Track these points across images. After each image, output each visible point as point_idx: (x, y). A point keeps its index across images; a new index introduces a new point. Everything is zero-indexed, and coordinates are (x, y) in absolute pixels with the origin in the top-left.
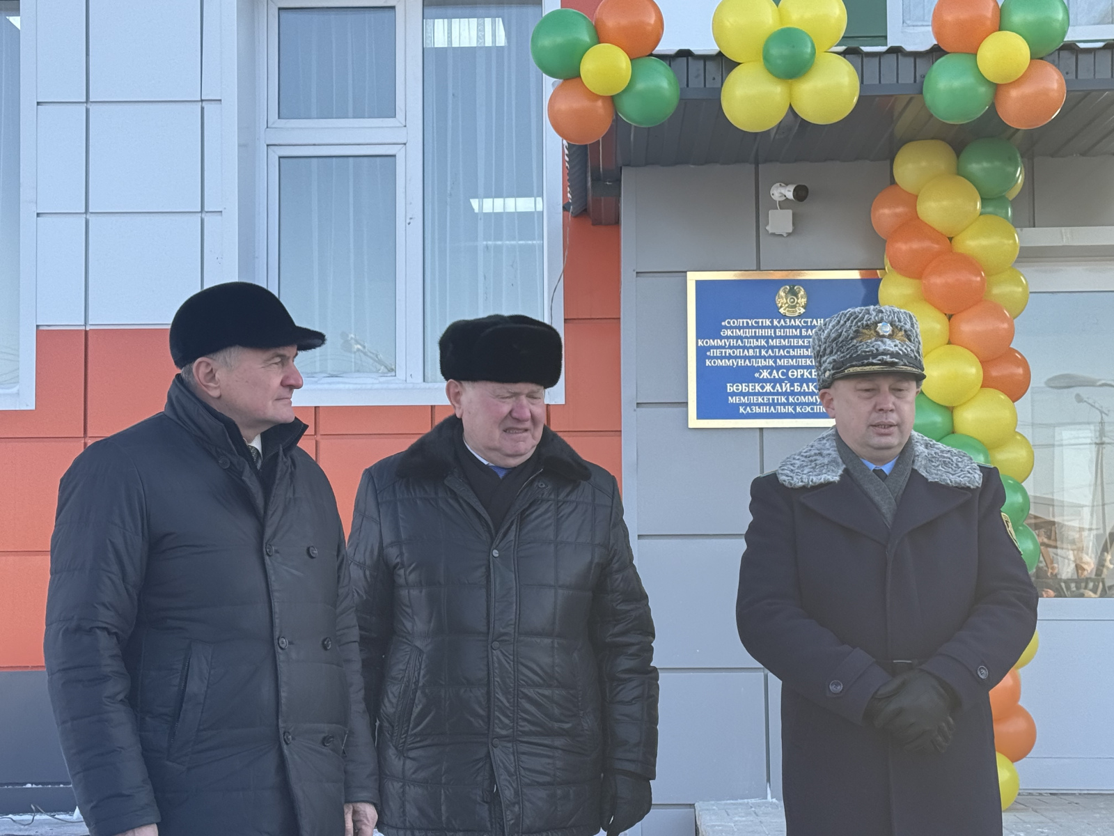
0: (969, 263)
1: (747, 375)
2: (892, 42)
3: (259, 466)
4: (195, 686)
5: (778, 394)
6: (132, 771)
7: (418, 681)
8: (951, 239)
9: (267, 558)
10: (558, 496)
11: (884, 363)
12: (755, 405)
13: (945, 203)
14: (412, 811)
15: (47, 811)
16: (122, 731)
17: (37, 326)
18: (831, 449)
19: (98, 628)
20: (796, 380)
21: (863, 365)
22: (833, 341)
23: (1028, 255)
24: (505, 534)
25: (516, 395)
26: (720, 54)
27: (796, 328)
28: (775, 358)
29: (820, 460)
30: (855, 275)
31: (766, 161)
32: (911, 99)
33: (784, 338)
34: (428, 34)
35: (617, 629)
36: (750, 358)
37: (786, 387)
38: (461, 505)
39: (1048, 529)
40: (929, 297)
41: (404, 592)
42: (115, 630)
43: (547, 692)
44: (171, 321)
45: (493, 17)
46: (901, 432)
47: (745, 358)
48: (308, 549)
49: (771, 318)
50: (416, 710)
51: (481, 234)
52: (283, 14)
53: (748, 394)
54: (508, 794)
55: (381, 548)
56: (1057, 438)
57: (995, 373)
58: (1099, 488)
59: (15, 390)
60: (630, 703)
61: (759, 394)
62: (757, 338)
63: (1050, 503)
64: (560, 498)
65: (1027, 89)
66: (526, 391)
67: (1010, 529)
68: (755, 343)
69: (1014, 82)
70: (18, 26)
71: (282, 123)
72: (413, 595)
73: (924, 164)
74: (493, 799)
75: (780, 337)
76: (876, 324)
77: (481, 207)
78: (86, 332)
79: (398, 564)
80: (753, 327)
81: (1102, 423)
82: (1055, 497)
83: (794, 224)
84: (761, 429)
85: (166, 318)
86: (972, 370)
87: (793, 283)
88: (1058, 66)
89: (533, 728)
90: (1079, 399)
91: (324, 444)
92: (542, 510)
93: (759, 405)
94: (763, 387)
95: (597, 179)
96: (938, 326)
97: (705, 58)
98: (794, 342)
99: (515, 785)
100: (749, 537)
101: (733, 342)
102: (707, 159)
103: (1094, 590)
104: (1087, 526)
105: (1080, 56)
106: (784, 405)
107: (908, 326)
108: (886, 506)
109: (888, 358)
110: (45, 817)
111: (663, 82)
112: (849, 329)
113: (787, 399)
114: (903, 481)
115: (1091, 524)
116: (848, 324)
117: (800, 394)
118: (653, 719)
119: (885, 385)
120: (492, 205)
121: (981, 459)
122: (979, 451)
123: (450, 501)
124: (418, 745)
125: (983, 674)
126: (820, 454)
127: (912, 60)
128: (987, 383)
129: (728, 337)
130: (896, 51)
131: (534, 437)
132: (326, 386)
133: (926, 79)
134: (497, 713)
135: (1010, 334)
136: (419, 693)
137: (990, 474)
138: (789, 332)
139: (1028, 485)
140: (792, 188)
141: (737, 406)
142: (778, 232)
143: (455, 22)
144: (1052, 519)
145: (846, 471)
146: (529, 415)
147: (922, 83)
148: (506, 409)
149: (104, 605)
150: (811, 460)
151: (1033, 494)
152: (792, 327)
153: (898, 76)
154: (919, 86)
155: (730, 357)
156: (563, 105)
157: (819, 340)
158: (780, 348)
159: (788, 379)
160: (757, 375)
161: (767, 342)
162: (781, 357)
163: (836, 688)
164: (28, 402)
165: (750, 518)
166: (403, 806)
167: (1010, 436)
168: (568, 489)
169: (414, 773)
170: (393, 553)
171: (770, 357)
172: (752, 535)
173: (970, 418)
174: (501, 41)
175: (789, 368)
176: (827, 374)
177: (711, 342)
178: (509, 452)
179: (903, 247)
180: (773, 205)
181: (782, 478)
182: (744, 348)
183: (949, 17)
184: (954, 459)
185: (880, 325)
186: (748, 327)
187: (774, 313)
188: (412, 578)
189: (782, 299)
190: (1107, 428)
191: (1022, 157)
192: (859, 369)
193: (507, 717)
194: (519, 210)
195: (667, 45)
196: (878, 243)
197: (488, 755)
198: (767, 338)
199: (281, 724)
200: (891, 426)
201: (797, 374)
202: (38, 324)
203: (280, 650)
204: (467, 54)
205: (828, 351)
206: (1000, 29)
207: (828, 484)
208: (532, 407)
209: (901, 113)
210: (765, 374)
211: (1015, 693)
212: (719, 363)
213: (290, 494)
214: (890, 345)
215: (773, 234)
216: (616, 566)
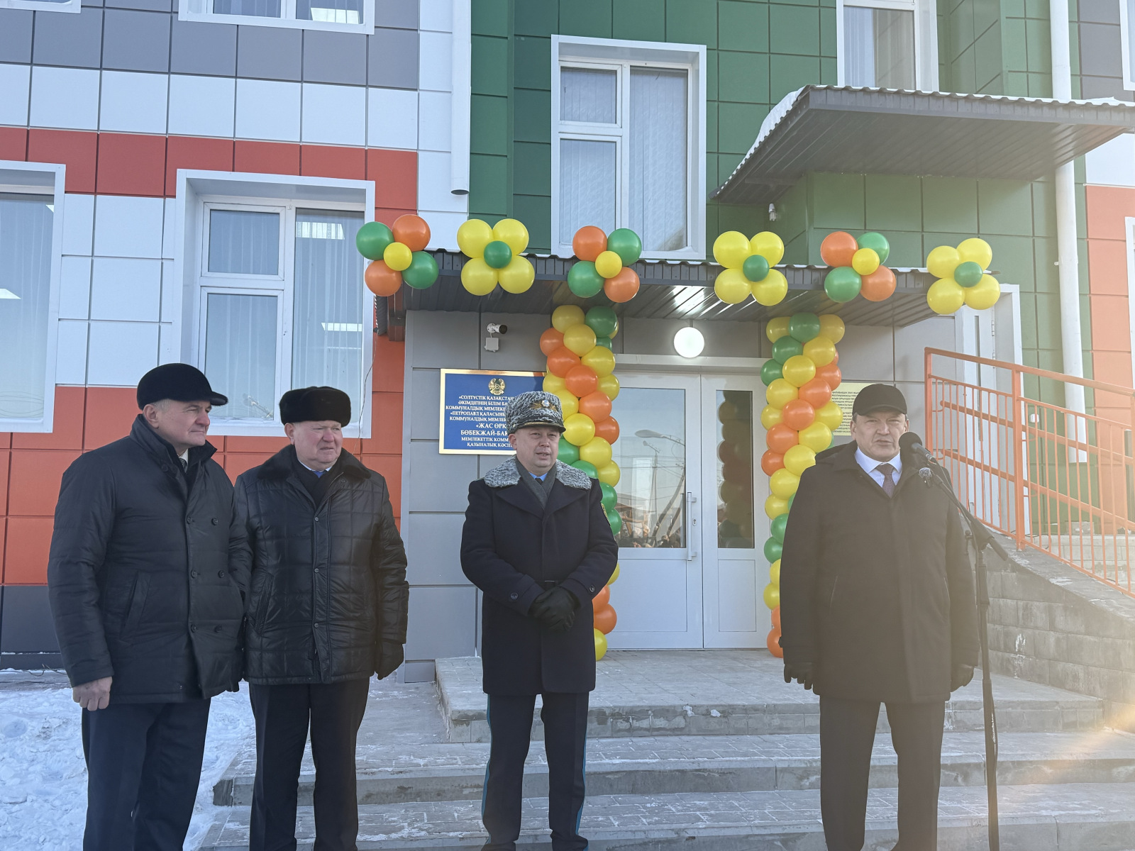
0: (589, 370)
1: (472, 425)
2: (553, 253)
3: (186, 470)
4: (139, 598)
5: (488, 436)
6: (98, 646)
7: (270, 593)
8: (581, 358)
9: (187, 525)
10: (352, 487)
11: (546, 421)
12: (476, 442)
13: (578, 339)
14: (266, 667)
15: (52, 668)
16: (93, 622)
17: (56, 384)
18: (513, 467)
19: (82, 562)
20: (498, 429)
21: (535, 421)
22: (519, 408)
23: (620, 368)
24: (322, 509)
25: (325, 428)
26: (461, 252)
27: (499, 401)
28: (487, 417)
29: (507, 473)
30: (531, 374)
31: (485, 311)
32: (561, 283)
33: (493, 406)
34: (299, 230)
35: (386, 561)
36: (473, 416)
37: (493, 433)
38: (296, 493)
39: (628, 511)
40: (569, 388)
41: (262, 543)
42: (92, 564)
43: (346, 596)
44: (137, 384)
45: (336, 223)
46: (552, 458)
47: (471, 416)
48: (213, 520)
49: (486, 396)
50: (270, 609)
51: (326, 343)
52: (213, 213)
53: (472, 436)
54: (323, 654)
55: (248, 518)
56: (634, 463)
57: (602, 429)
58: (654, 490)
59: (40, 421)
60: (391, 601)
61: (478, 436)
62: (478, 406)
63: (629, 498)
64: (354, 488)
65: (620, 282)
66: (331, 426)
67: (605, 512)
68: (476, 408)
69: (615, 277)
70: (53, 210)
71: (210, 274)
72: (267, 545)
73: (567, 317)
74: (315, 658)
75: (490, 406)
76: (541, 400)
77: (327, 327)
78: (86, 389)
79: (258, 528)
80: (476, 400)
81: (656, 456)
82: (632, 495)
83: (499, 346)
84: (479, 455)
85: (135, 382)
86: (590, 427)
87: (498, 377)
88: (636, 271)
89: (339, 617)
90: (645, 443)
91: (229, 457)
92: (344, 494)
93: (478, 442)
94: (480, 433)
95: (392, 315)
96: (573, 403)
97: (453, 254)
98: (498, 409)
99: (327, 649)
100: (467, 513)
101: (465, 408)
102: (454, 308)
103: (651, 544)
104: (647, 510)
105: (647, 267)
106: (491, 442)
107: (557, 404)
108: (543, 499)
109: (547, 419)
110: (51, 671)
111: (429, 265)
112: (528, 402)
113: (493, 439)
114: (551, 485)
115: (650, 508)
116: (527, 399)
117: (500, 437)
118: (405, 610)
119: (545, 432)
120: (331, 327)
121: (593, 474)
122: (592, 470)
123: (290, 490)
124: (270, 629)
125: (593, 590)
126: (507, 469)
127: (562, 263)
128: (597, 434)
129: (462, 405)
130: (554, 257)
131: (336, 452)
132: (232, 425)
133: (569, 273)
134: (317, 609)
135: (609, 409)
136: (271, 600)
137: (595, 482)
138: (495, 403)
139: (618, 489)
140: (499, 326)
141: (466, 442)
142: (490, 349)
143: (314, 224)
144: (629, 506)
145: (520, 478)
146: (333, 439)
147: (567, 275)
148: (319, 435)
149: (86, 549)
150: (503, 472)
151: (620, 493)
152: (497, 401)
153: (554, 271)
154: (565, 276)
155: (462, 416)
156: (374, 274)
157: (510, 407)
158: (490, 412)
159: (494, 428)
160: (477, 426)
161: (483, 408)
162: (490, 417)
163: (514, 597)
164: (48, 428)
165: (468, 504)
166: (261, 665)
167: (608, 462)
168: (358, 484)
169: (268, 645)
170: (255, 521)
171: (485, 417)
172: (469, 513)
173: (588, 452)
174: (341, 236)
175: (495, 423)
176: (514, 426)
177: (453, 407)
178: (323, 460)
179: (556, 360)
180: (488, 335)
181: (487, 482)
182: (471, 411)
183: (581, 242)
184: (577, 473)
185: (543, 401)
186: (473, 400)
187: (488, 393)
188: (268, 534)
189: (492, 385)
190: (658, 459)
191: (618, 316)
192: (533, 423)
193: (323, 610)
194: (348, 330)
195: (432, 246)
196: (543, 358)
197: (312, 633)
198: (483, 406)
199: (190, 621)
200: (547, 454)
201: (499, 426)
202: (57, 383)
203: (192, 578)
204: (320, 243)
205: (515, 413)
206: (607, 250)
207: (511, 486)
208: (335, 435)
209: (556, 292)
210: (482, 426)
211: (607, 597)
212: (457, 418)
213: (203, 488)
214: (548, 412)
215: (488, 351)
216: (385, 526)
